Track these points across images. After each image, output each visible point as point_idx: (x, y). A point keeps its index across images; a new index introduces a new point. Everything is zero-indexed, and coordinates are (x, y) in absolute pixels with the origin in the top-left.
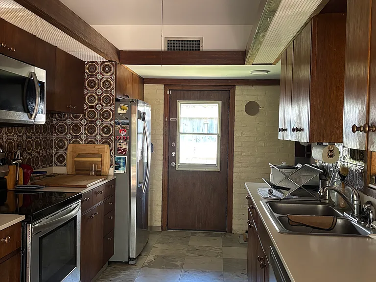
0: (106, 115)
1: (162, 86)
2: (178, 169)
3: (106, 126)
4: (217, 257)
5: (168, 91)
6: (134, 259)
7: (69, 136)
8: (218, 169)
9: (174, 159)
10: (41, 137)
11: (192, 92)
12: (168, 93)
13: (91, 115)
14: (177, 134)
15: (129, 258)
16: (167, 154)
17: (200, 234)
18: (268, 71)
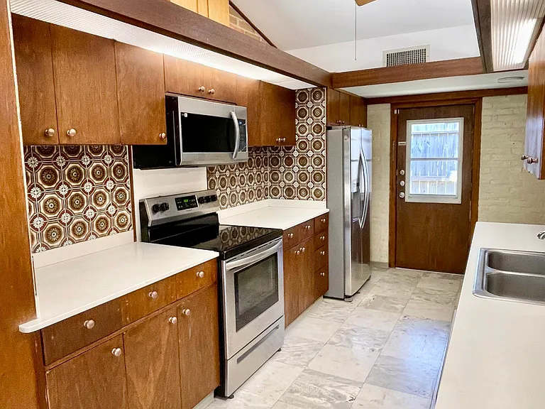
0: (317, 145)
1: (388, 106)
2: (407, 200)
3: (318, 157)
4: (447, 303)
5: (396, 111)
6: (350, 297)
7: (282, 169)
8: (459, 201)
9: (403, 189)
10: (255, 171)
11: (425, 109)
12: (395, 112)
13: (303, 146)
14: (407, 160)
15: (345, 295)
16: (394, 182)
17: (435, 275)
18: (522, 78)
